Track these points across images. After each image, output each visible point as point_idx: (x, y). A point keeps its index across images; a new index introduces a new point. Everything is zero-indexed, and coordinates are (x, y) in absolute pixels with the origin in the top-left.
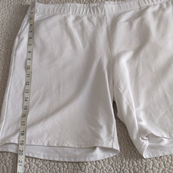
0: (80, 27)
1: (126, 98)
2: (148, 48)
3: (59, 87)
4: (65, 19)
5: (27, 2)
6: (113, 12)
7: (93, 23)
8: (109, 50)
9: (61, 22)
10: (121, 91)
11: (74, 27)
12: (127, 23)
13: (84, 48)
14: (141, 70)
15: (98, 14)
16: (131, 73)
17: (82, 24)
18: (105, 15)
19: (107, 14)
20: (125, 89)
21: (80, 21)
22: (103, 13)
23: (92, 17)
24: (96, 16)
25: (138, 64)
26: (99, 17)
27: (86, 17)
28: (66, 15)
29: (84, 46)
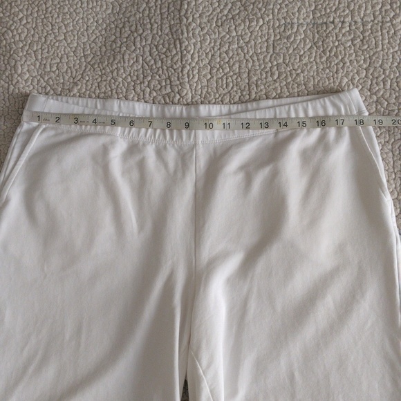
0: (135, 175)
1: (210, 387)
2: (274, 253)
3: (78, 332)
4: (105, 150)
5: (22, 86)
6: (214, 137)
7: (166, 166)
8: (193, 246)
9: (94, 158)
10: (201, 371)
11: (123, 173)
12: (241, 176)
13: (139, 232)
14: (252, 305)
15: (180, 140)
16: (231, 310)
17: (141, 165)
18: (195, 145)
19: (200, 143)
20: (209, 365)
21: (138, 158)
22: (192, 139)
23: (165, 147)
24: (176, 145)
25: (250, 290)
26: (181, 148)
27: (154, 146)
28: (108, 139)
29: (141, 227)
